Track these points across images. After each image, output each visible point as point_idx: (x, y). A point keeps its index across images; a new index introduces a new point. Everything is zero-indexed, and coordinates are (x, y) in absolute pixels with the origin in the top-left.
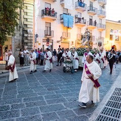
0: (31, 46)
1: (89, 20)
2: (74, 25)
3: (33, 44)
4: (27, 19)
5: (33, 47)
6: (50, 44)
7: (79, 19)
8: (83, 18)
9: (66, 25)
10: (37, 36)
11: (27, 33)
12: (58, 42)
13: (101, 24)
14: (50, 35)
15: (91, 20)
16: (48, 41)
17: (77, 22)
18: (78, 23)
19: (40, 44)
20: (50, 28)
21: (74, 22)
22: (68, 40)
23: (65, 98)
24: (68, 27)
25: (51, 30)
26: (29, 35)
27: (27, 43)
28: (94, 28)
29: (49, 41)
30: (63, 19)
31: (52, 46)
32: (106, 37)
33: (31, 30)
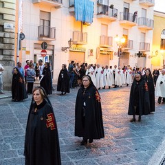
0: (11, 55)
1: (122, 10)
2: (95, 19)
3: (14, 53)
4: (3, 2)
5: (14, 59)
6: (49, 53)
7: (105, 8)
8: (112, 7)
9: (80, 18)
10: (22, 36)
11: (3, 30)
12: (64, 49)
13: (145, 19)
14: (49, 36)
15: (126, 10)
16: (44, 46)
17: (101, 13)
18: (103, 16)
19: (28, 52)
20: (49, 21)
21: (96, 12)
22: (83, 46)
23: (73, 161)
24: (84, 23)
25: (52, 26)
26: (7, 35)
27: (2, 50)
28: (132, 26)
29: (46, 48)
30: (73, 6)
31: (51, 58)
32: (154, 43)
33: (12, 25)
